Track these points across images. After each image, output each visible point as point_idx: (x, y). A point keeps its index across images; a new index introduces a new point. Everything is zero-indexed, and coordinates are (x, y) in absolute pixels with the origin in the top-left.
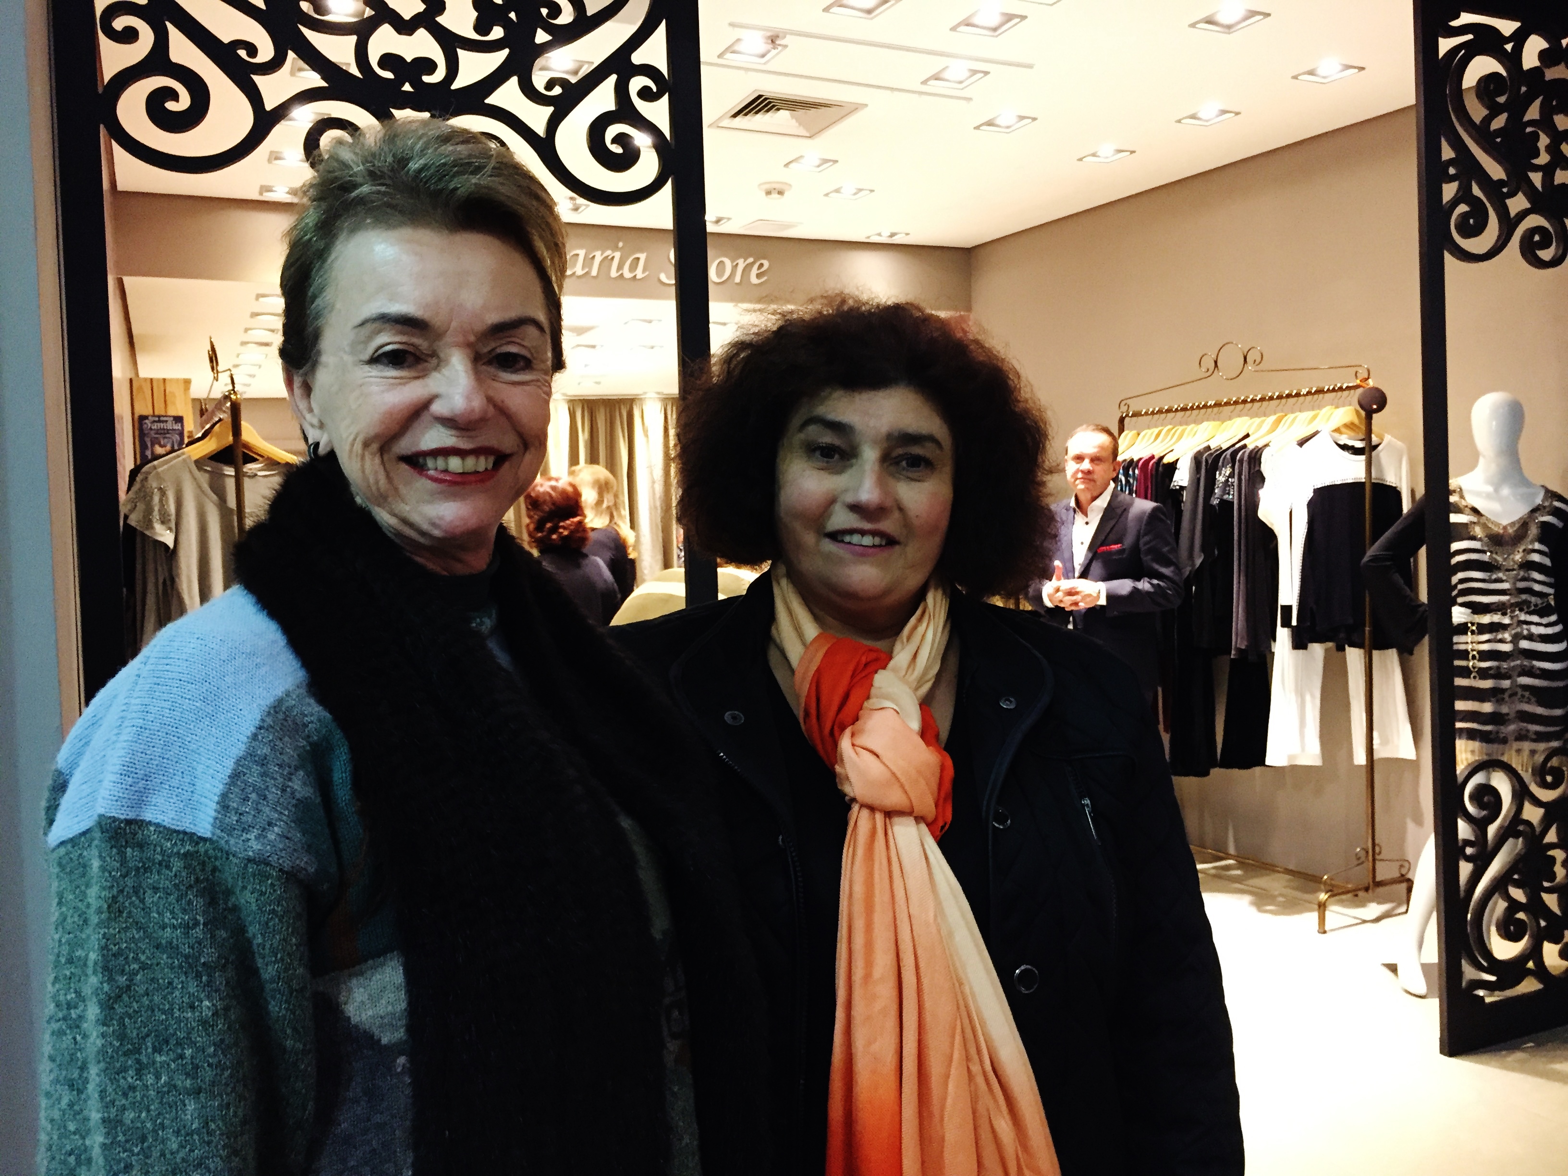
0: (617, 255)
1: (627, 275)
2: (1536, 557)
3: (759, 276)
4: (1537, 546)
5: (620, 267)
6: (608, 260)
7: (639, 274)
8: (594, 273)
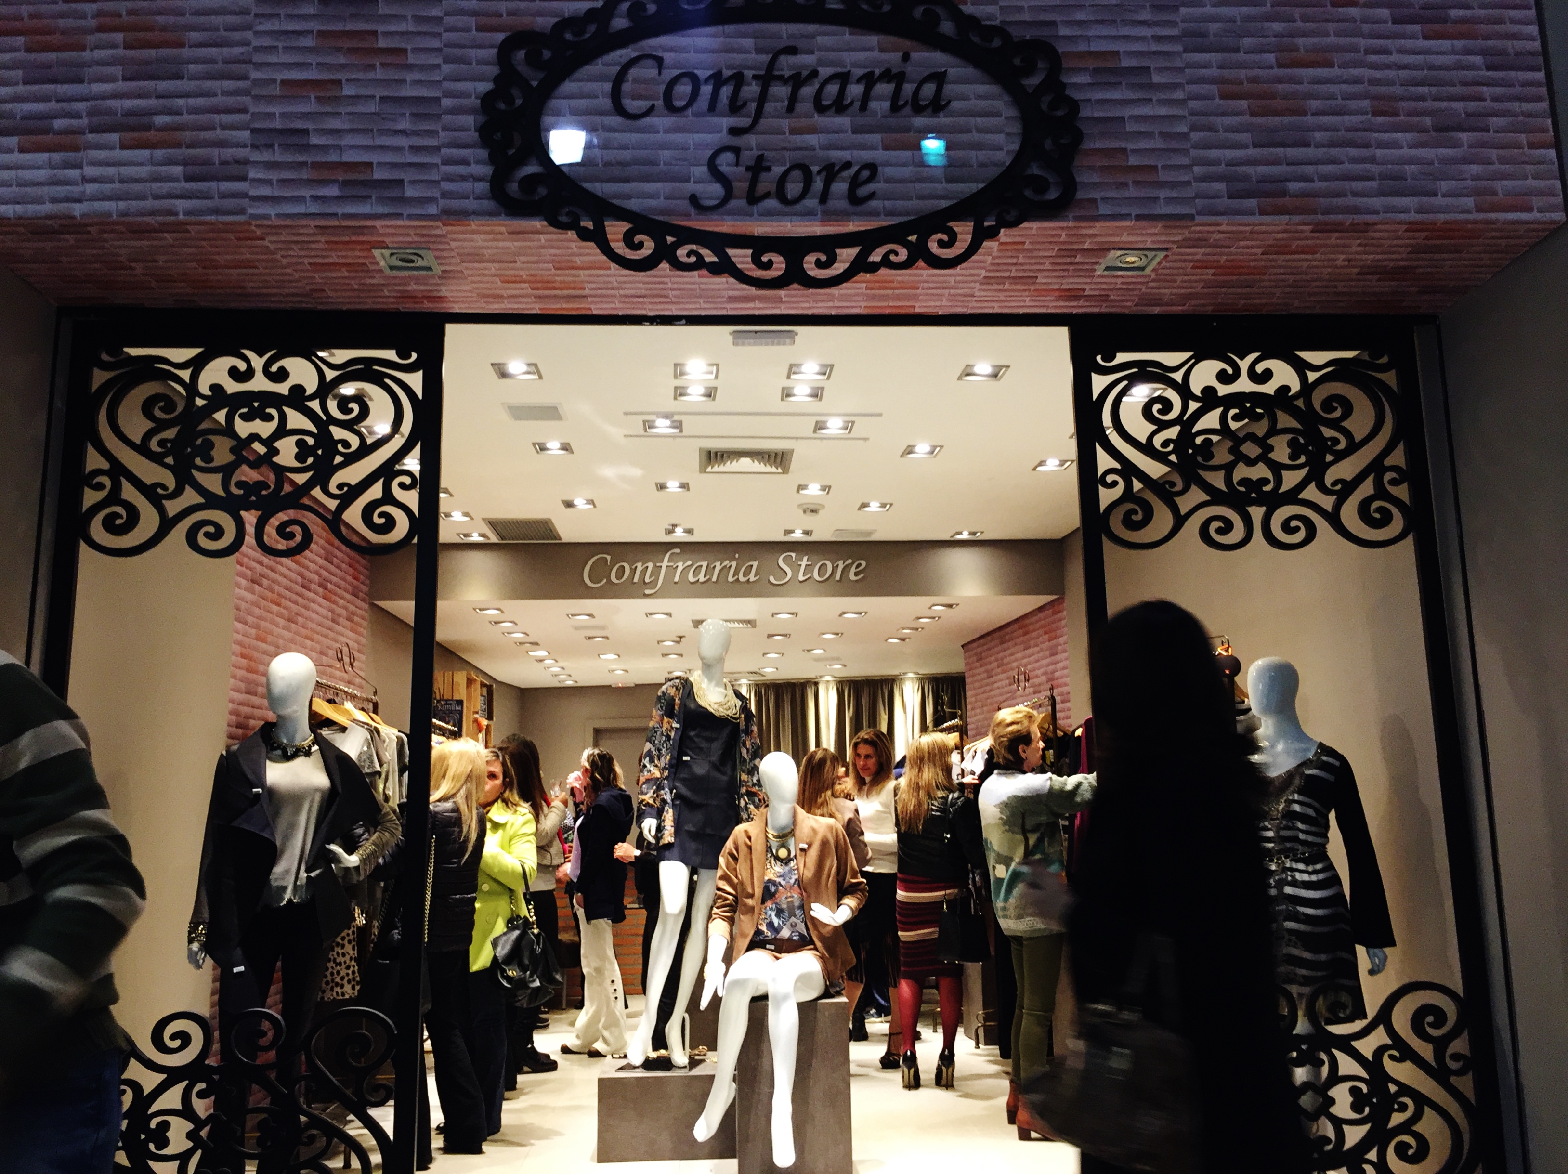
0: (734, 564)
1: (742, 579)
2: (1297, 808)
3: (856, 574)
4: (1296, 797)
5: (736, 573)
6: (725, 570)
7: (752, 578)
8: (714, 579)
